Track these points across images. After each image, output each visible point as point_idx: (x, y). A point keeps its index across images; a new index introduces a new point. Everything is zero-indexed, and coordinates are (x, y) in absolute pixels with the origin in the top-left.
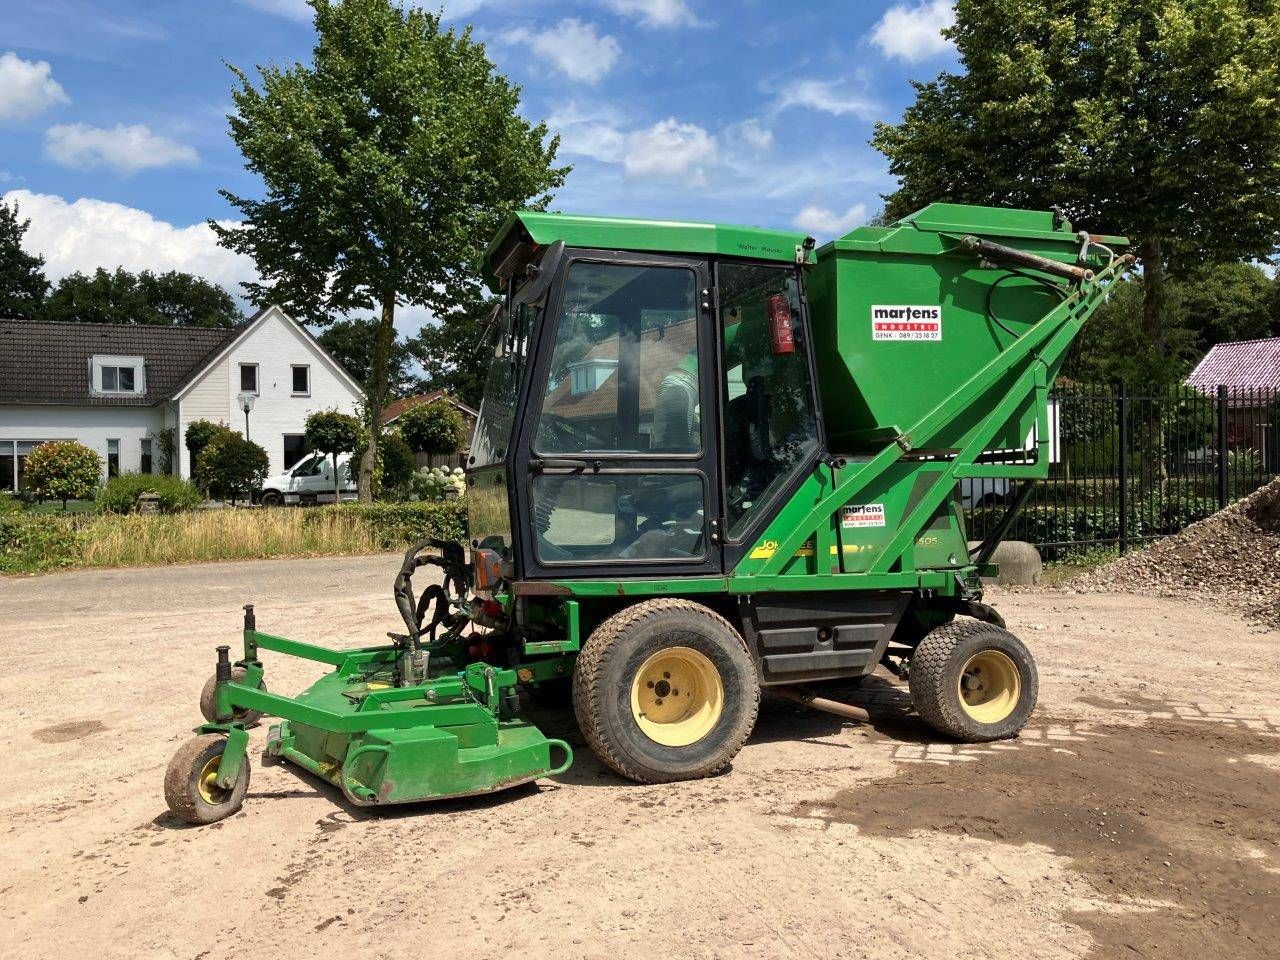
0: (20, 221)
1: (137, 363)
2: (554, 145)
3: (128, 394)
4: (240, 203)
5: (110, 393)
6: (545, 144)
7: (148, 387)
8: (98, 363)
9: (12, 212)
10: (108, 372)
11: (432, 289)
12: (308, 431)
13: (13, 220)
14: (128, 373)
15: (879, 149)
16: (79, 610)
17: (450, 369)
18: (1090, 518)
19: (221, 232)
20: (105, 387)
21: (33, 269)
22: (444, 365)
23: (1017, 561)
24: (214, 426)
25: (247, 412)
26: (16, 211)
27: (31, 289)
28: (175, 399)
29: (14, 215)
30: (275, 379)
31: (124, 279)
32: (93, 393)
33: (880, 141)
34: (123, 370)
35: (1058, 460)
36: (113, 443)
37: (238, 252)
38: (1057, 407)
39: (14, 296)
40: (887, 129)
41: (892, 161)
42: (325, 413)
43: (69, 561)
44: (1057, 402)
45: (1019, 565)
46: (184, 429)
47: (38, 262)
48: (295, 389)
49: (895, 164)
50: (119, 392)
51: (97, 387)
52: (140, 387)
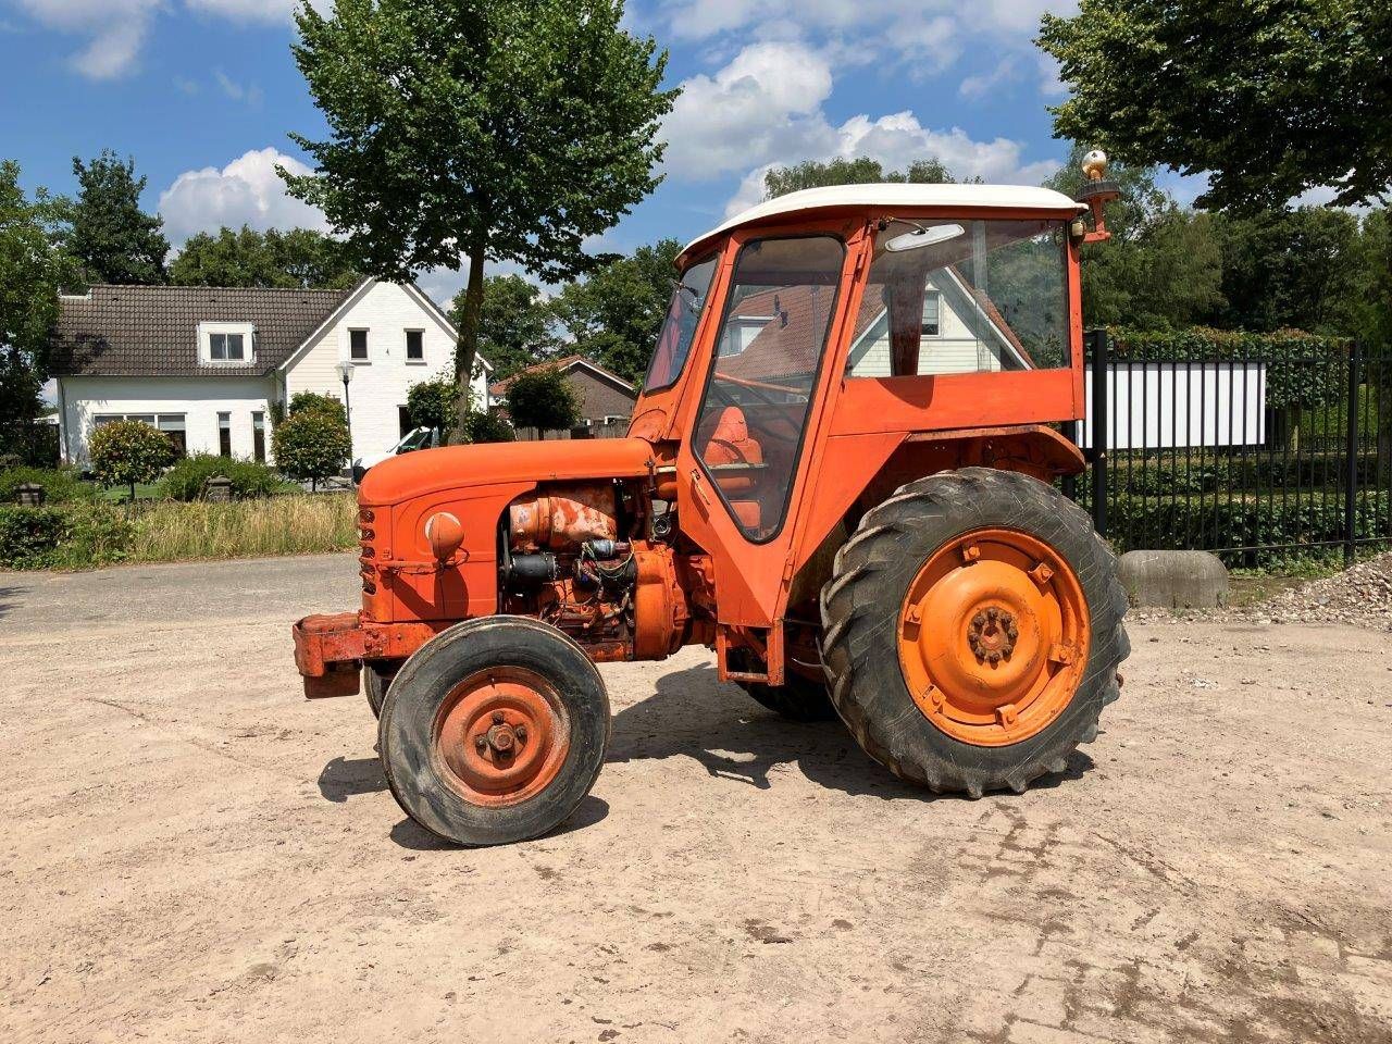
0: (135, 179)
1: (246, 330)
2: (661, 63)
3: (236, 363)
4: (309, 147)
5: (219, 363)
6: (652, 65)
7: (256, 355)
8: (206, 330)
9: (127, 169)
10: (216, 340)
11: (524, 240)
12: (410, 404)
13: (128, 178)
14: (236, 341)
15: (1047, 49)
16: (91, 618)
17: (596, 330)
18: (1305, 514)
19: (290, 181)
20: (213, 356)
21: (152, 230)
22: (589, 325)
23: (1193, 577)
24: (319, 398)
25: (346, 382)
26: (131, 168)
27: (151, 252)
28: (281, 368)
29: (130, 172)
30: (387, 344)
31: (249, 240)
32: (201, 363)
33: (1048, 38)
34: (231, 337)
35: (1262, 441)
36: (224, 416)
37: (309, 203)
38: (1263, 372)
39: (134, 260)
40: (1056, 24)
41: (1065, 63)
42: (428, 384)
43: (121, 554)
44: (1263, 366)
45: (1197, 582)
46: (290, 401)
47: (154, 224)
48: (410, 356)
49: (1066, 68)
50: (226, 362)
51: (205, 356)
52: (249, 357)
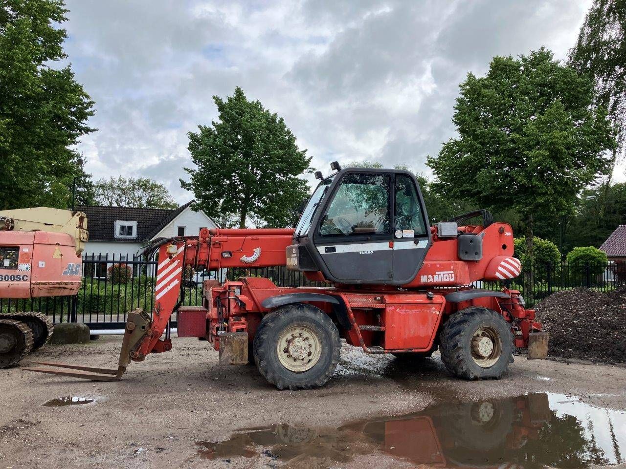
1: (134, 224)
3: (129, 237)
5: (123, 237)
7: (138, 234)
8: (119, 224)
9: (81, 155)
10: (123, 228)
15: (428, 166)
20: (121, 234)
21: (88, 179)
26: (82, 155)
27: (86, 187)
28: (151, 241)
30: (192, 233)
32: (116, 237)
34: (128, 227)
52: (134, 234)
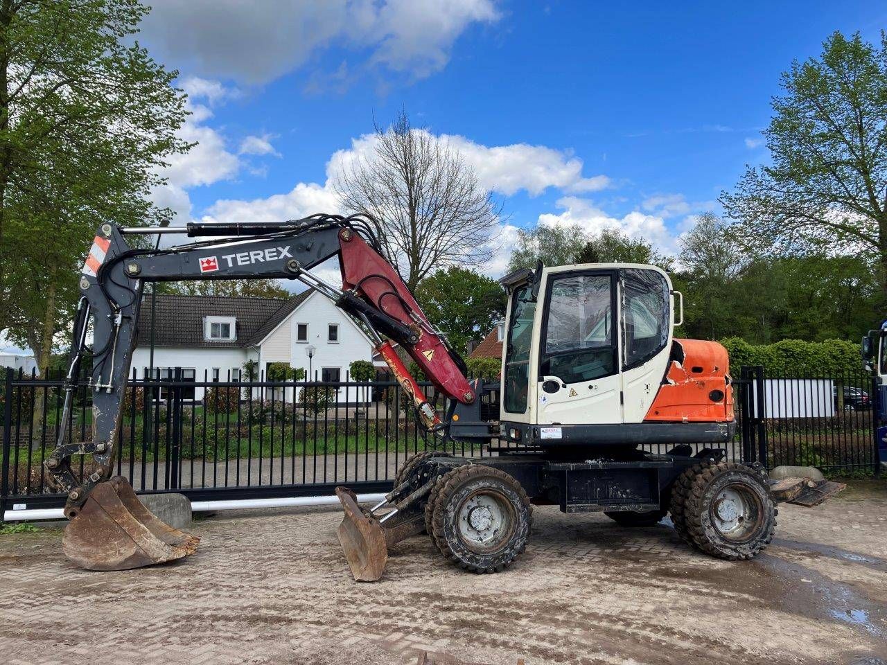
1: (231, 321)
3: (225, 340)
7: (238, 336)
8: (210, 321)
10: (215, 326)
14: (226, 327)
20: (213, 336)
25: (311, 357)
28: (259, 345)
30: (318, 333)
32: (205, 340)
34: (224, 325)
36: (216, 370)
46: (264, 363)
48: (330, 339)
50: (221, 339)
51: (208, 335)
52: (232, 335)
